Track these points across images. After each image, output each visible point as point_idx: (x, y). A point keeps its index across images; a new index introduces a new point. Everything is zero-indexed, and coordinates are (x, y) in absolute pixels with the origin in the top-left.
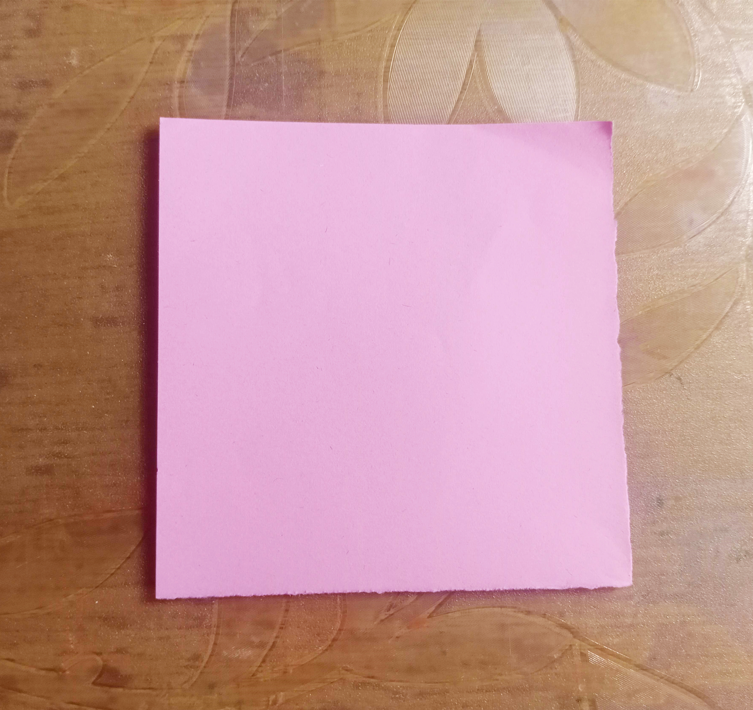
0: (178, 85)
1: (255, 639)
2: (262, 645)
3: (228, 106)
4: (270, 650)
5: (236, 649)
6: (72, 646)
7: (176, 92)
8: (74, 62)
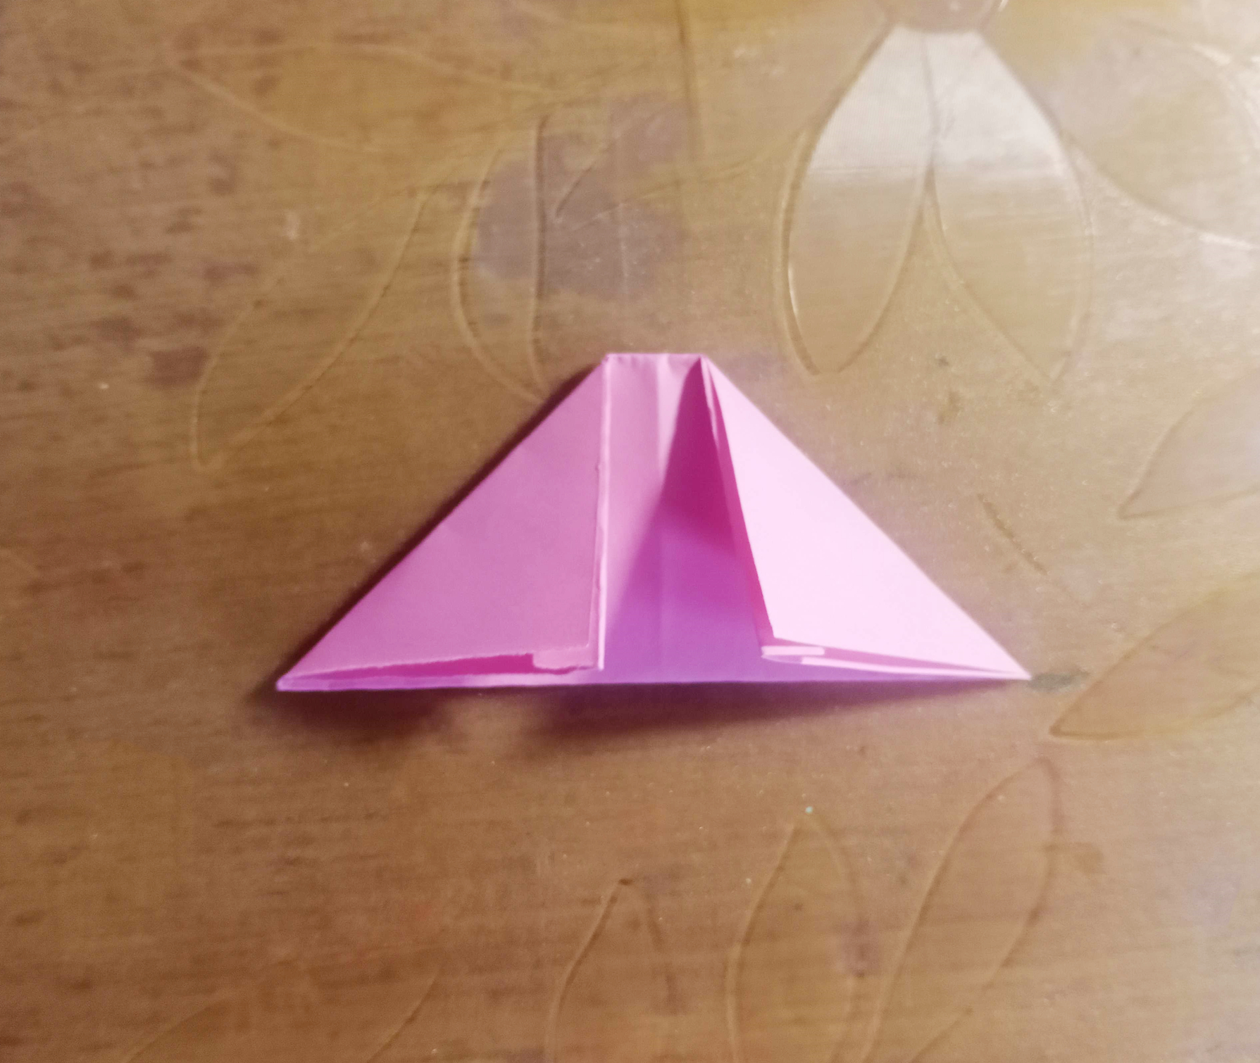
0: (459, 265)
8: (293, 234)
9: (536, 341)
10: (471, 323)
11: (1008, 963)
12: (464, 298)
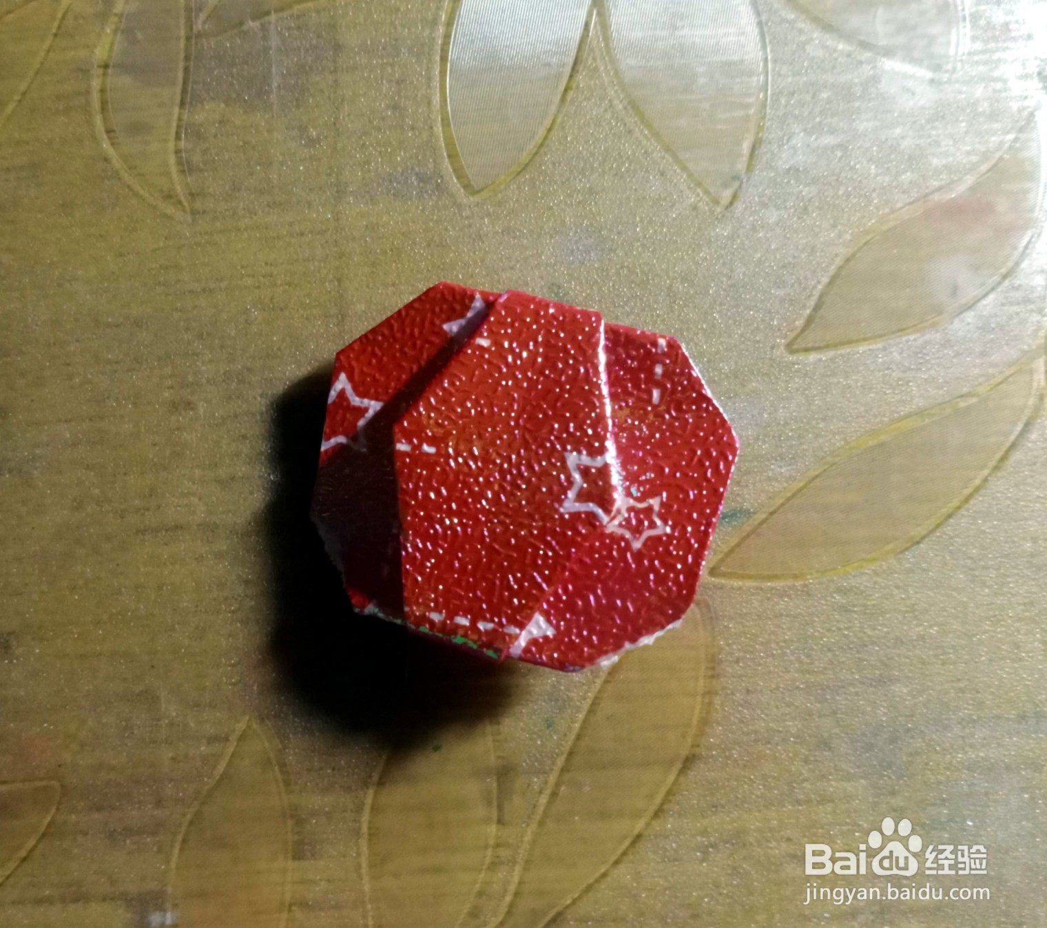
0: (101, 71)
3: (182, 104)
7: (96, 84)
9: (178, 151)
10: (109, 131)
11: (658, 813)
12: (104, 104)
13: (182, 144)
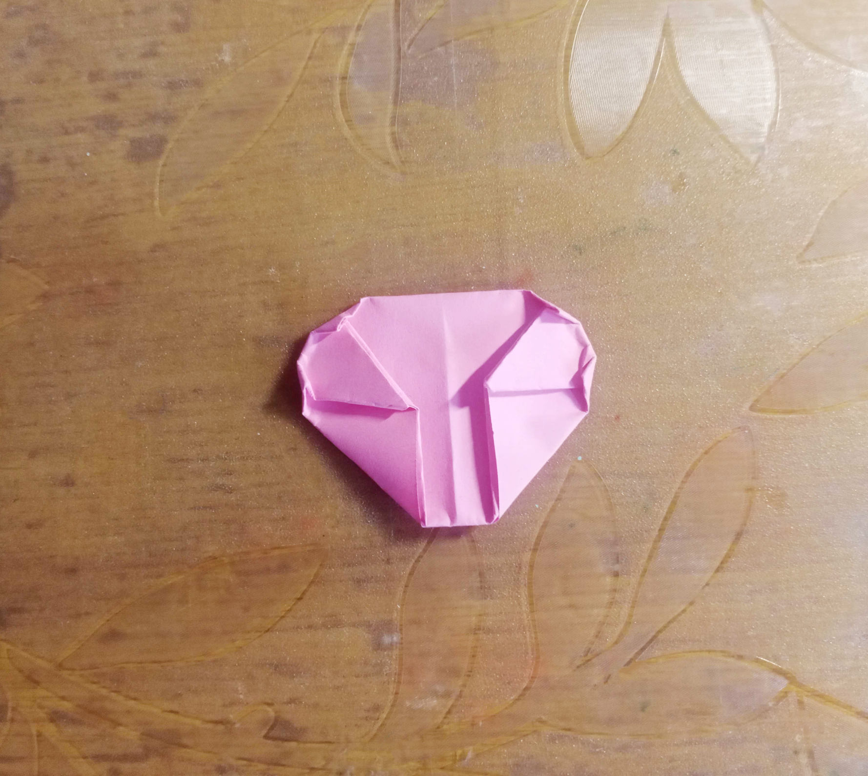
0: (341, 81)
1: (440, 688)
2: (447, 695)
3: (395, 103)
4: (457, 700)
5: (420, 698)
6: (241, 696)
7: (338, 89)
8: (227, 59)
9: (393, 134)
10: (348, 121)
11: (719, 570)
12: (343, 103)
13: (396, 128)
